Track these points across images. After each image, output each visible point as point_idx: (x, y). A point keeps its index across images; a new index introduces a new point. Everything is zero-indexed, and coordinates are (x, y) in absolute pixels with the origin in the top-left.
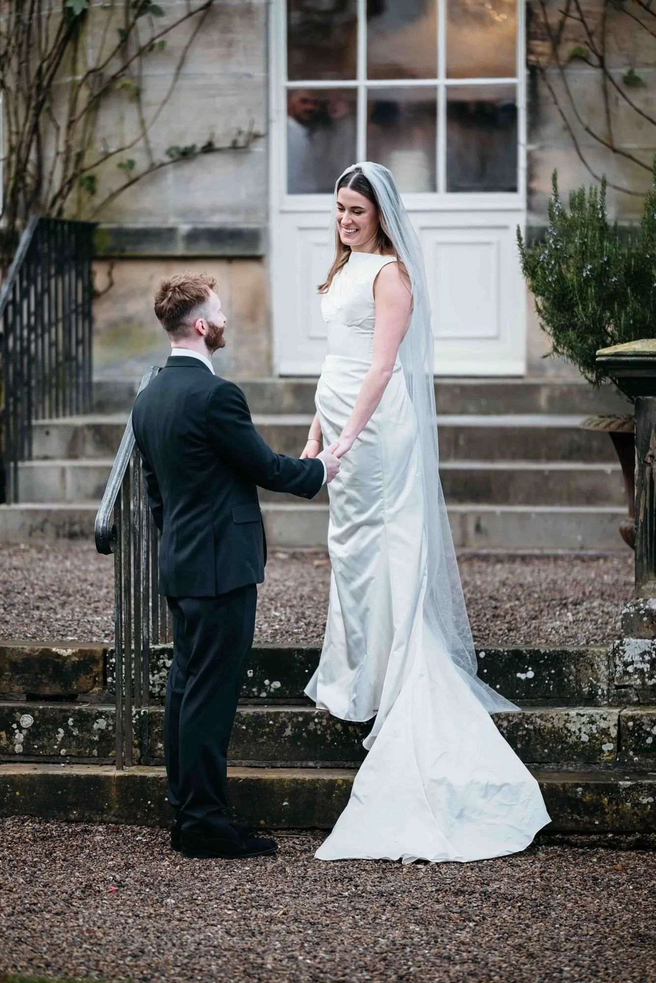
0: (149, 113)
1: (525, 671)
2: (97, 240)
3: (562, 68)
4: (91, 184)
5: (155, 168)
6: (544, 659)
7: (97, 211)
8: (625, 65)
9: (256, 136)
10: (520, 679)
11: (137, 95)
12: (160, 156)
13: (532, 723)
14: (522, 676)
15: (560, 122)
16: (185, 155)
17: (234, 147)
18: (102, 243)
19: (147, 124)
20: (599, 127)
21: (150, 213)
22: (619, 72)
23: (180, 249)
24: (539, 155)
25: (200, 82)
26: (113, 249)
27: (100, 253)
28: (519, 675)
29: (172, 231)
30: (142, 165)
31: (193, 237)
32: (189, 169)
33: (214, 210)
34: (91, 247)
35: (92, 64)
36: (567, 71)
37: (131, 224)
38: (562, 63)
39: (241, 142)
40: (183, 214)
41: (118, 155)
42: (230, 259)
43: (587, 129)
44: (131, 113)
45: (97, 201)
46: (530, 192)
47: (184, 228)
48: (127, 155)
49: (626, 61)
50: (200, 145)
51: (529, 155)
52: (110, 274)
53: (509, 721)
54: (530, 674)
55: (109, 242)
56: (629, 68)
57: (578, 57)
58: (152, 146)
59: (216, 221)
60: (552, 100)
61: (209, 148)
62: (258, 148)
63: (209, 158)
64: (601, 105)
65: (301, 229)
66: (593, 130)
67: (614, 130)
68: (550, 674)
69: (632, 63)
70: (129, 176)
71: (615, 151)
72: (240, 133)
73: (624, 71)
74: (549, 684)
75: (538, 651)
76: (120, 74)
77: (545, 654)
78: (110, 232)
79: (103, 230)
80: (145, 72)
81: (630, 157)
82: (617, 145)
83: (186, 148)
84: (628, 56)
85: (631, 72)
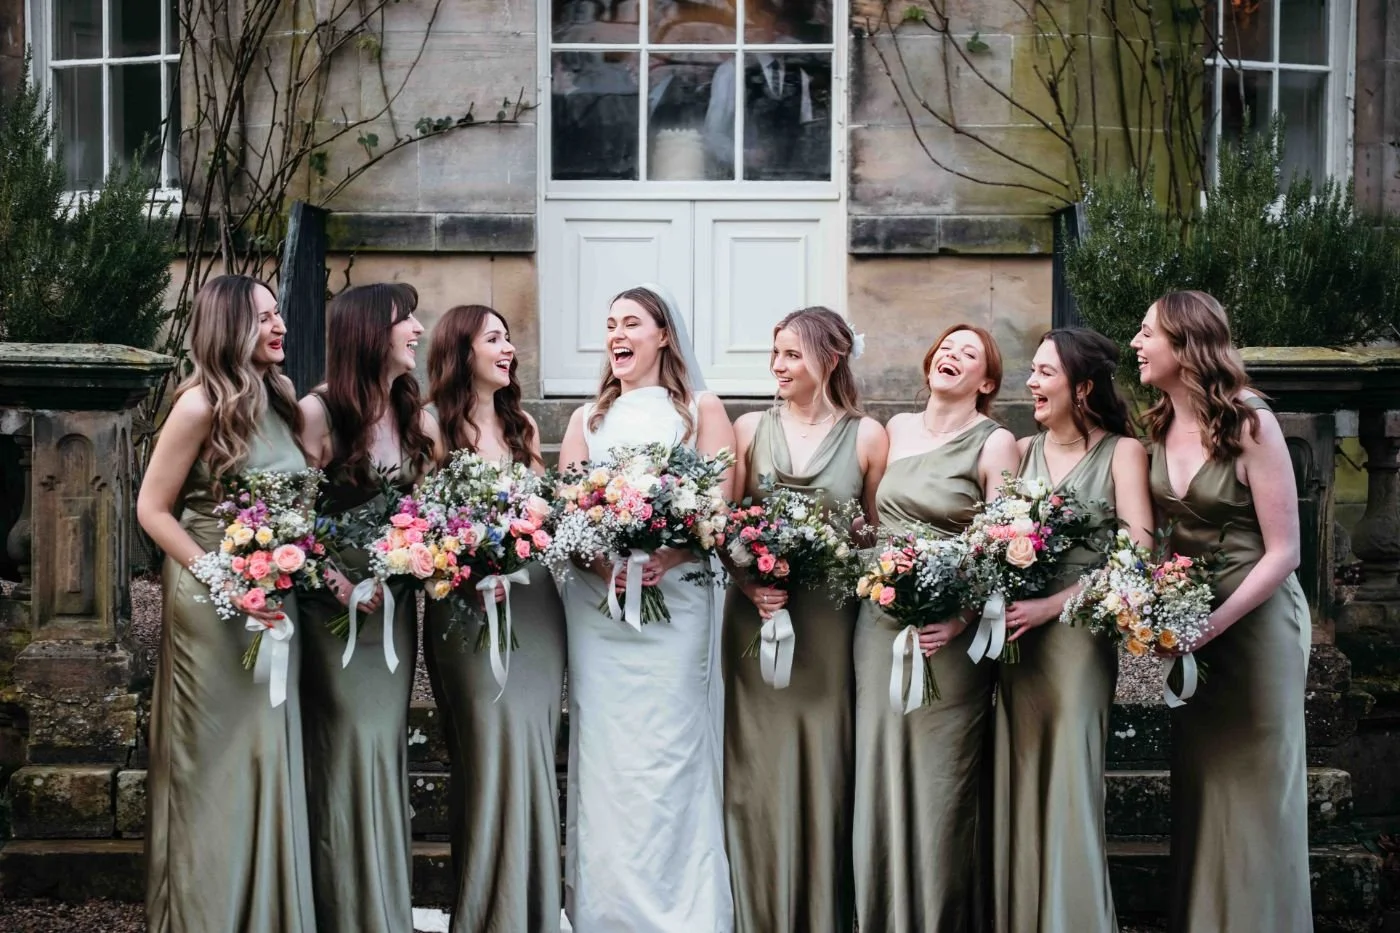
0: (394, 78)
1: (1125, 729)
2: (330, 230)
3: (894, 32)
4: (320, 163)
5: (401, 145)
6: (1146, 714)
7: (331, 195)
8: (969, 29)
9: (526, 108)
10: (1119, 738)
11: (378, 55)
12: (408, 130)
13: (1153, 788)
14: (1121, 735)
15: (893, 95)
16: (437, 130)
17: (500, 120)
18: (337, 235)
19: (392, 94)
20: (938, 102)
21: (394, 200)
22: (962, 37)
23: (434, 243)
24: (864, 135)
25: (456, 42)
26: (350, 243)
27: (334, 248)
28: (1117, 733)
29: (424, 221)
30: (386, 140)
31: (450, 228)
32: (441, 147)
33: (473, 197)
34: (324, 239)
35: (322, 15)
36: (900, 36)
37: (371, 213)
38: (894, 26)
39: (509, 115)
40: (434, 200)
41: (358, 128)
42: (492, 256)
43: (925, 106)
44: (371, 78)
45: (331, 183)
46: (854, 179)
47: (440, 218)
48: (367, 129)
49: (970, 24)
50: (455, 119)
51: (853, 136)
52: (347, 273)
53: (1126, 786)
54: (1131, 733)
55: (345, 233)
56: (974, 32)
57: (914, 19)
58: (396, 117)
59: (477, 210)
60: (882, 70)
61: (467, 122)
62: (526, 122)
63: (467, 133)
64: (941, 77)
65: (567, 220)
66: (931, 106)
67: (955, 108)
68: (1154, 732)
69: (977, 29)
70: (370, 155)
71: (958, 131)
72: (506, 103)
73: (968, 36)
74: (1153, 744)
75: (1140, 705)
76: (359, 29)
77: (1148, 708)
78: (347, 221)
79: (336, 218)
80: (390, 26)
81: (976, 138)
82: (959, 125)
83: (440, 121)
84: (972, 19)
85: (975, 38)
